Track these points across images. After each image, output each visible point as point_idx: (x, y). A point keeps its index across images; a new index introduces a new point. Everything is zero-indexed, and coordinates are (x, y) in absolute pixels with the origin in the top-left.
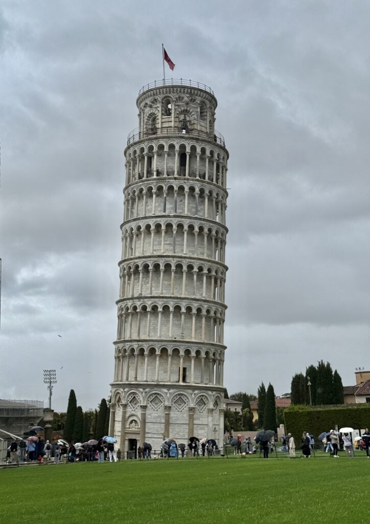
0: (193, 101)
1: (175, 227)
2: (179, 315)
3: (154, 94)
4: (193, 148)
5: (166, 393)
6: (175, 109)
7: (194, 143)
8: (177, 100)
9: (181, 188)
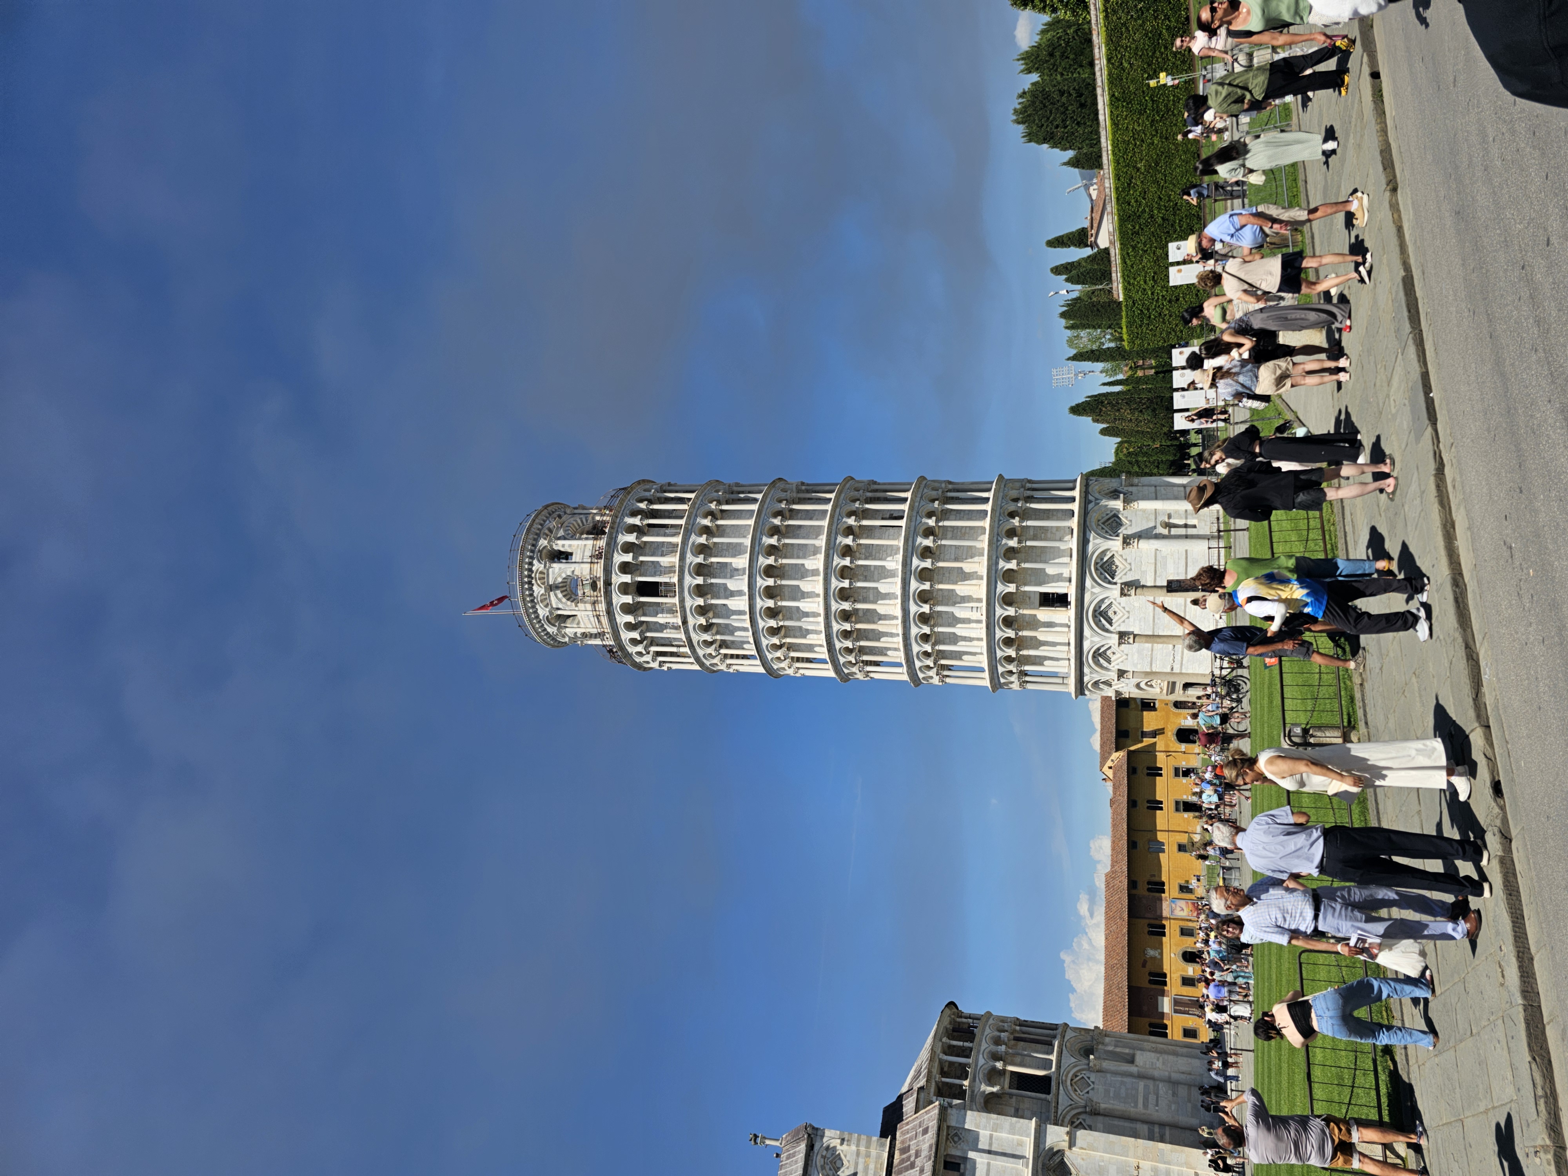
0: (544, 575)
2: (936, 616)
4: (625, 589)
5: (1092, 642)
7: (615, 587)
8: (546, 606)
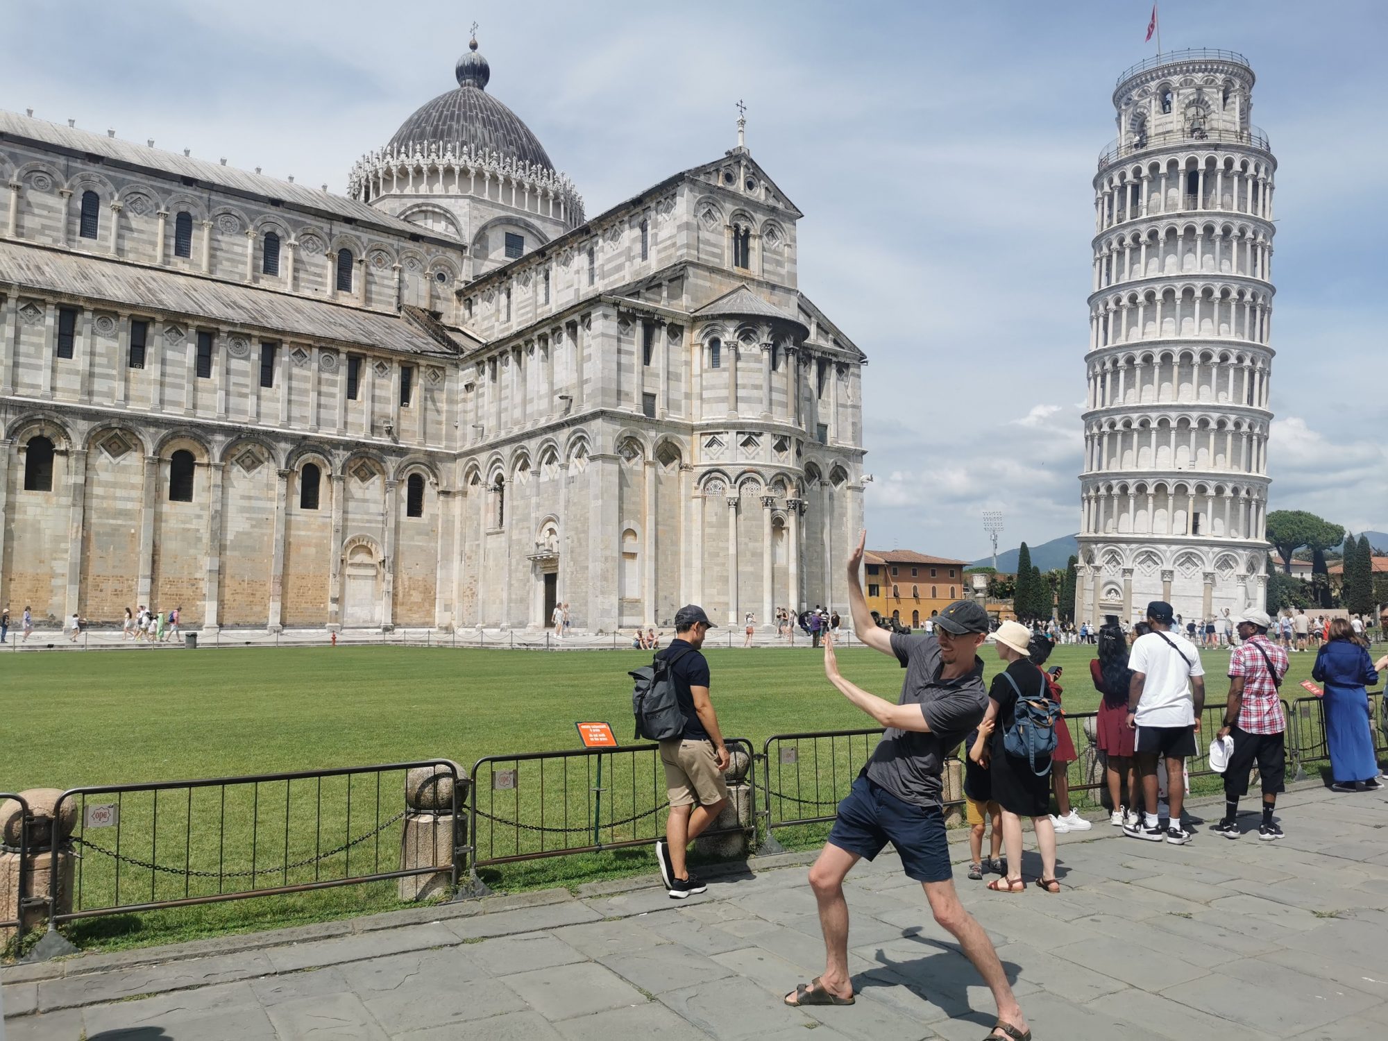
0: (1210, 82)
1: (1179, 294)
2: (1186, 432)
3: (1142, 82)
4: (1211, 162)
5: (1166, 551)
6: (1178, 101)
7: (1211, 153)
8: (1181, 85)
9: (1190, 230)
